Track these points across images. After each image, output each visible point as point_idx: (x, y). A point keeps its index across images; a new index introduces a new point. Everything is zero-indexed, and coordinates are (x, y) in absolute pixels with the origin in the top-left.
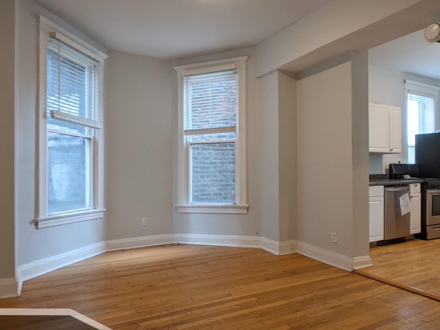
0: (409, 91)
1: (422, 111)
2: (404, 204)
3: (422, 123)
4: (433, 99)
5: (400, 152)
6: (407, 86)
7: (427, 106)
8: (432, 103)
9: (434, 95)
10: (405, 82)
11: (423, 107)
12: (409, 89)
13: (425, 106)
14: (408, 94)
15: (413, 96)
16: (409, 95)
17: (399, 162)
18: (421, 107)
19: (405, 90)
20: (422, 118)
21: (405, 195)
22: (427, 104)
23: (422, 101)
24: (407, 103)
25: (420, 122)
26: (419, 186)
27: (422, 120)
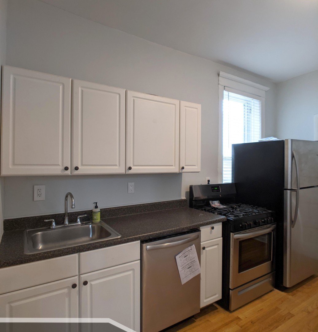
0: (224, 88)
1: (248, 115)
2: (187, 264)
3: (248, 130)
4: (259, 101)
5: (199, 170)
6: (222, 81)
7: (252, 109)
8: (258, 105)
9: (261, 96)
10: (219, 75)
11: (249, 111)
12: (225, 86)
13: (251, 109)
14: (224, 91)
15: (231, 94)
16: (225, 93)
17: (209, 181)
18: (246, 111)
19: (219, 85)
20: (248, 124)
21: (189, 248)
22: (252, 107)
23: (248, 103)
24: (222, 102)
25: (245, 128)
26: (218, 228)
27: (248, 126)
